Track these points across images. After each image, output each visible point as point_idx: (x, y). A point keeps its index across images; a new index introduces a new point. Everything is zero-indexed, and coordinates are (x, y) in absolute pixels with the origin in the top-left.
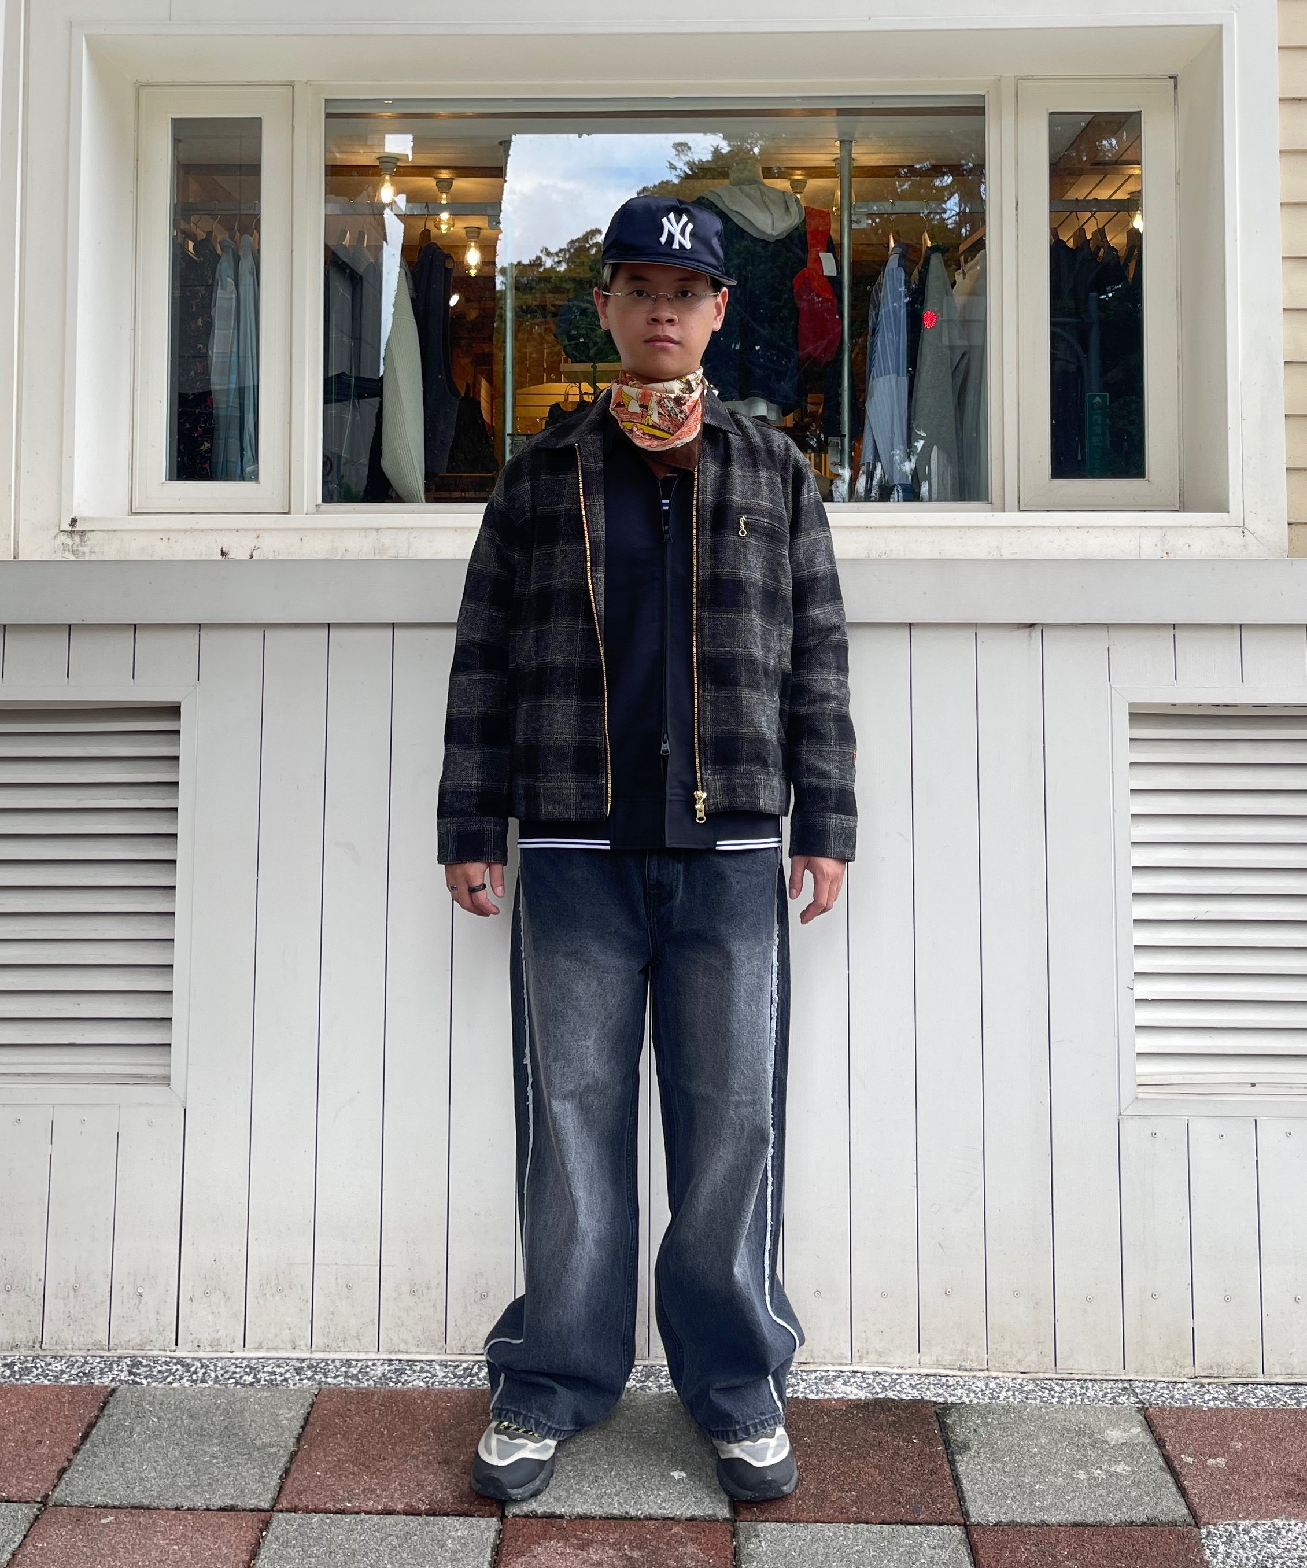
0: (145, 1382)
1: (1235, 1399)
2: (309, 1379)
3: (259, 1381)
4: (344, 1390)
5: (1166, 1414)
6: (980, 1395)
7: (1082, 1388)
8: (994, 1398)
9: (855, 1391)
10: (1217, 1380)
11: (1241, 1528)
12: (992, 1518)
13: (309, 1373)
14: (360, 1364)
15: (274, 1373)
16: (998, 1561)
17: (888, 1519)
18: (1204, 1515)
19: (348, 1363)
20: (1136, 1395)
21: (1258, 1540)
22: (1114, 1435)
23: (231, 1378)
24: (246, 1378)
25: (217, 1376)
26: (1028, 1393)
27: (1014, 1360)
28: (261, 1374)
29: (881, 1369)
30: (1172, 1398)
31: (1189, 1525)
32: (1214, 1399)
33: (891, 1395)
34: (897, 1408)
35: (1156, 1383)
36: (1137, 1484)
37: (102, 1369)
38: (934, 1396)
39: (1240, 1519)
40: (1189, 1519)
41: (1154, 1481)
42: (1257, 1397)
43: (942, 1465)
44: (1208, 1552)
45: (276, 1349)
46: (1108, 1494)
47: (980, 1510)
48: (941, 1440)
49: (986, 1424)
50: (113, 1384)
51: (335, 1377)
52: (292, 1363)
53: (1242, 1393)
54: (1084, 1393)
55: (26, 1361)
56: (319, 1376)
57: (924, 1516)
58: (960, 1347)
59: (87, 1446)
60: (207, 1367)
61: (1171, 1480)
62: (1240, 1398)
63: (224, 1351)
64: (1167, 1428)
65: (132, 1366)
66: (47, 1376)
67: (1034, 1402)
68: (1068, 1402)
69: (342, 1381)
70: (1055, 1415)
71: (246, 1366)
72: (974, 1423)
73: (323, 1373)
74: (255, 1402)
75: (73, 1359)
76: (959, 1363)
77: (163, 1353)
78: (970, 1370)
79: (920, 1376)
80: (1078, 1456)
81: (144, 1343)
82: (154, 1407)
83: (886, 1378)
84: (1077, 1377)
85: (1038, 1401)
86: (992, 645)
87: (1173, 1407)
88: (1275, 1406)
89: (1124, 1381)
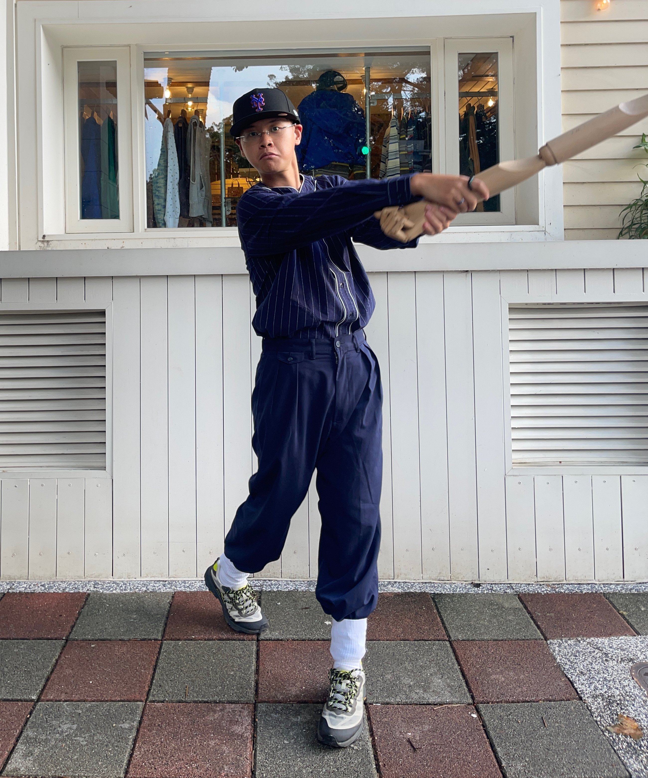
0: (101, 591)
1: (555, 590)
2: (169, 588)
3: (148, 589)
4: (185, 592)
5: (527, 597)
6: (448, 590)
7: (490, 587)
8: (454, 591)
9: (397, 589)
10: (546, 583)
11: (564, 641)
12: (460, 637)
13: (169, 586)
14: (189, 582)
15: (154, 586)
16: (464, 655)
17: (417, 639)
18: (548, 636)
19: (184, 582)
20: (513, 589)
21: (571, 645)
22: (506, 605)
23: (136, 588)
24: (143, 588)
25: (131, 588)
26: (468, 589)
27: (462, 576)
28: (149, 586)
29: (407, 581)
30: (529, 590)
31: (542, 639)
32: (546, 590)
33: (412, 591)
34: (415, 595)
35: (521, 584)
36: (518, 624)
37: (82, 586)
38: (430, 591)
39: (562, 637)
40: (542, 637)
41: (526, 623)
42: (563, 589)
43: (437, 618)
44: (551, 650)
45: (154, 577)
46: (507, 627)
47: (454, 635)
48: (435, 608)
49: (453, 601)
50: (88, 592)
51: (180, 588)
52: (161, 582)
53: (557, 588)
54: (492, 589)
55: (50, 584)
56: (173, 587)
57: (432, 637)
58: (439, 571)
59: (81, 616)
60: (126, 584)
61: (532, 622)
62: (557, 590)
63: (132, 578)
64: (528, 602)
65: (94, 585)
66: (59, 589)
67: (471, 592)
68: (485, 592)
69: (183, 589)
70: (481, 598)
71: (142, 584)
72: (448, 601)
73: (175, 586)
74: (148, 598)
75: (70, 582)
76: (439, 578)
77: (107, 579)
78: (443, 580)
79: (423, 583)
80: (492, 613)
81: (99, 576)
82: (107, 601)
83: (409, 584)
84: (488, 582)
85: (473, 592)
86: (450, 281)
87: (529, 593)
88: (571, 592)
89: (507, 584)
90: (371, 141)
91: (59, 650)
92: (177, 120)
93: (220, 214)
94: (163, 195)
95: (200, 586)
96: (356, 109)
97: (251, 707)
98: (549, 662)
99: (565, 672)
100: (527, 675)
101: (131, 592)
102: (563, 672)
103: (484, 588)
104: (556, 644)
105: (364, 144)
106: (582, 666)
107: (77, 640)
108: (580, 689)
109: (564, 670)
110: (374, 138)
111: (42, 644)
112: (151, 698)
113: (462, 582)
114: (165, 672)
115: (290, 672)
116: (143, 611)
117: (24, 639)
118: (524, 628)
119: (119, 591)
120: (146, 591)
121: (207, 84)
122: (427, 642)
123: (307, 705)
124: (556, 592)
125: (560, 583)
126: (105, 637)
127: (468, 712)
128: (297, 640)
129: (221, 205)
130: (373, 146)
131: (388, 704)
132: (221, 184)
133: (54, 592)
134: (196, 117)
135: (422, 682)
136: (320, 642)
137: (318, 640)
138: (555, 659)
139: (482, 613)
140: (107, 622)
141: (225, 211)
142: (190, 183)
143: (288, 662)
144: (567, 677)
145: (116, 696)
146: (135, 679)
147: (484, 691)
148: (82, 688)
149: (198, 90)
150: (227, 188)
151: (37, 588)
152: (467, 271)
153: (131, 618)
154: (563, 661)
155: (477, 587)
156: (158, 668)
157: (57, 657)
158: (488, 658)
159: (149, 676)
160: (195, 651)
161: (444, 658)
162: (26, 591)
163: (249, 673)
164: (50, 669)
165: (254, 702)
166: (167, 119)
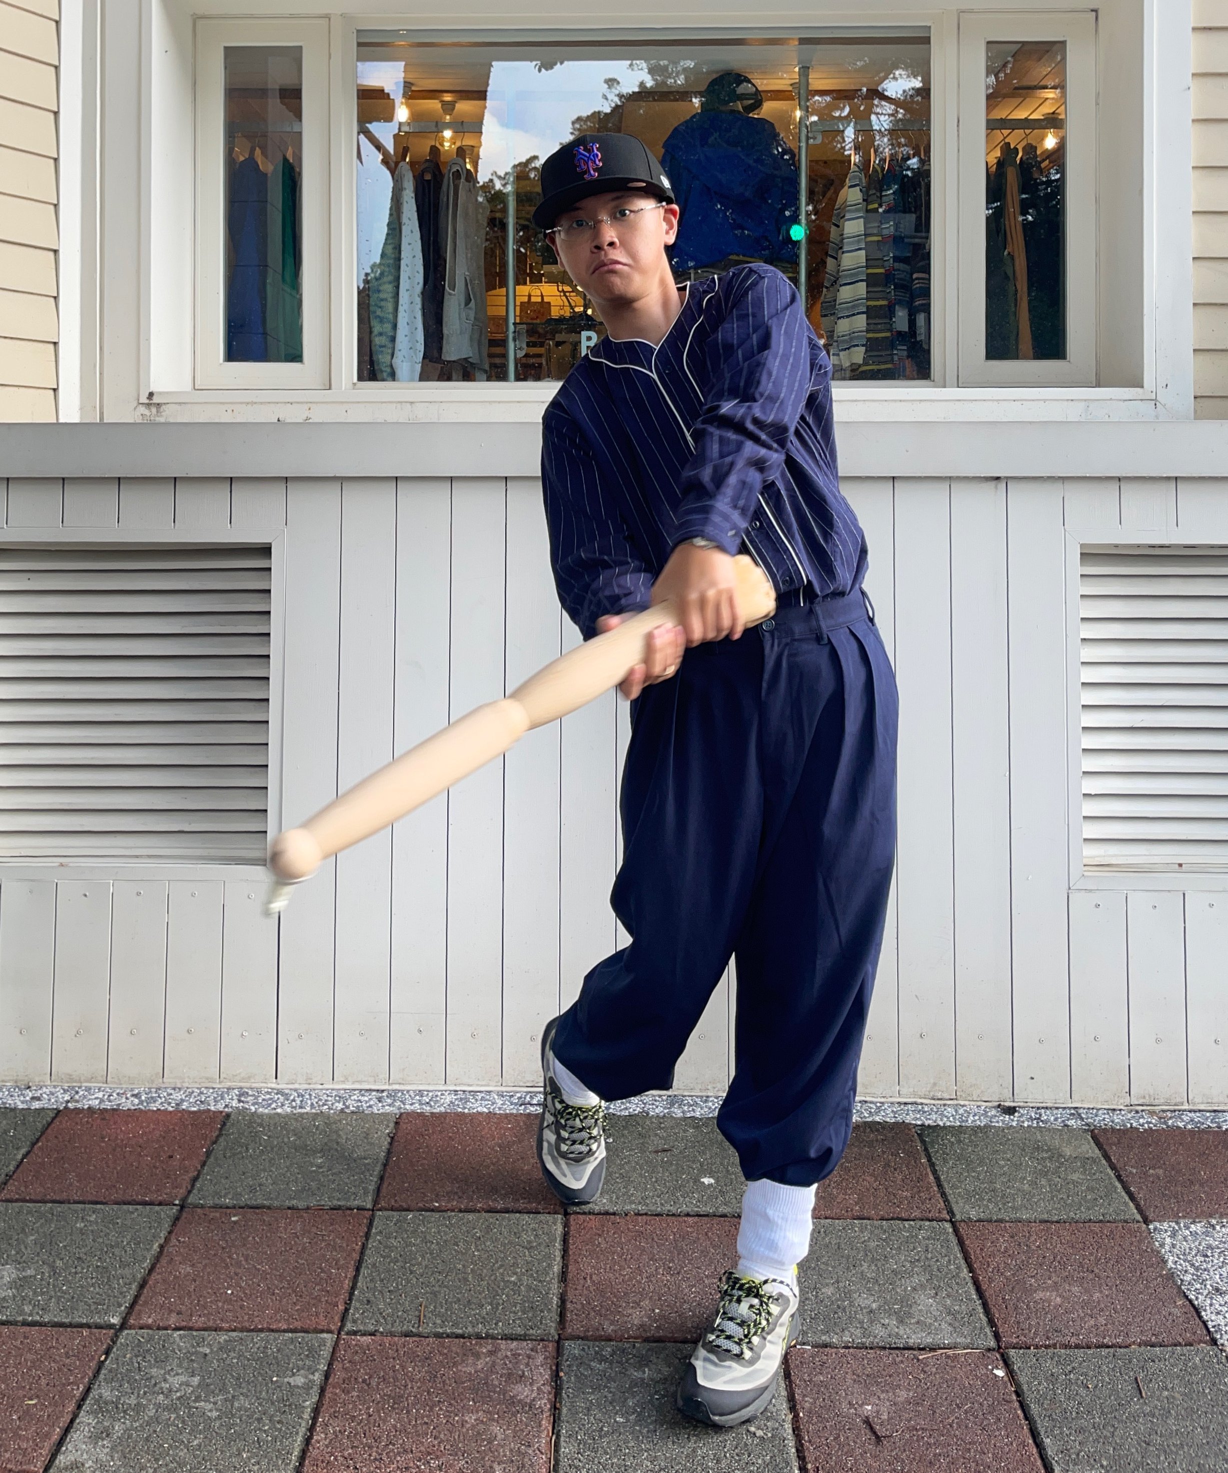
0: (253, 1109)
1: (1165, 1123)
2: (390, 1105)
3: (348, 1107)
4: (421, 1115)
5: (1110, 1135)
6: (951, 1119)
7: (1036, 1113)
8: (963, 1121)
10: (1149, 1108)
11: (1182, 1225)
12: (973, 1214)
13: (389, 1101)
14: (430, 1094)
15: (360, 1101)
16: (981, 1249)
17: (886, 1217)
18: (1151, 1215)
19: (420, 1093)
20: (1082, 1119)
21: (1197, 1233)
22: (1068, 1151)
23: (324, 1105)
24: (337, 1104)
25: (312, 1104)
26: (991, 1118)
27: (979, 1091)
28: (349, 1102)
29: (868, 1099)
30: (1113, 1122)
31: (1138, 1222)
32: (1148, 1123)
33: (877, 1119)
34: (883, 1128)
35: (1098, 1110)
36: (1090, 1189)
37: (215, 1098)
38: (913, 1119)
39: (1180, 1217)
40: (1138, 1217)
41: (1106, 1187)
42: (1183, 1121)
43: (927, 1174)
44: (1157, 1243)
45: (360, 1082)
46: (1068, 1197)
47: (962, 1209)
48: (923, 1154)
49: (959, 1142)
50: (226, 1110)
51: (411, 1104)
52: (374, 1093)
53: (1171, 1118)
54: (1038, 1119)
55: (151, 1092)
56: (398, 1104)
57: (916, 1213)
58: (932, 1081)
59: (212, 1159)
60: (303, 1096)
61: (1119, 1186)
62: (1170, 1122)
63: (316, 1083)
64: (1111, 1144)
65: (240, 1095)
66: (169, 1104)
67: (997, 1125)
68: (1026, 1124)
69: (417, 1107)
70: (1016, 1135)
71: (336, 1096)
72: (950, 1141)
73: (401, 1101)
74: (347, 1124)
75: (190, 1090)
76: (932, 1094)
77: (265, 1085)
78: (941, 1099)
79: (899, 1103)
80: (1039, 1167)
81: (249, 1078)
82: (264, 1128)
83: (872, 1105)
84: (1031, 1105)
85: (1001, 1124)
86: (963, 496)
87: (1113, 1129)
88: (1199, 1128)
89: (1070, 1108)
90: (808, 214)
91: (166, 1226)
92: (422, 168)
93: (505, 356)
94: (391, 316)
95: (451, 1102)
96: (780, 150)
97: (551, 1347)
98: (1152, 1266)
99: (1183, 1287)
100: (1107, 1293)
101: (314, 1111)
102: (1179, 1287)
103: (1022, 1115)
104: (1166, 1231)
105: (795, 220)
106: (1217, 1277)
107: (202, 1207)
108: (1214, 1323)
109: (1182, 1284)
110: (815, 208)
111: (132, 1213)
112: (349, 1326)
113: (979, 1103)
114: (379, 1275)
115: (630, 1279)
116: (336, 1150)
117: (97, 1203)
118: (1101, 1198)
119: (289, 1110)
120: (342, 1111)
121: (481, 95)
122: (906, 1224)
123: (662, 1345)
124: (1168, 1127)
125: (1176, 1108)
126: (259, 1202)
127: (987, 1365)
128: (646, 1214)
129: (507, 337)
130: (814, 225)
131: (826, 1347)
132: (507, 296)
133: (159, 1110)
134: (460, 161)
135: (897, 1304)
136: (690, 1219)
137: (688, 1215)
138: (1165, 1262)
139: (1017, 1167)
140: (264, 1170)
141: (514, 351)
142: (446, 293)
143: (625, 1259)
144: (1187, 1297)
145: (279, 1322)
146: (317, 1288)
147: (1018, 1323)
148: (211, 1302)
149: (464, 107)
150: (518, 303)
151: (124, 1100)
152: (998, 478)
153: (312, 1165)
154: (1181, 1265)
155: (1010, 1114)
156: (364, 1265)
157: (162, 1241)
158: (1030, 1258)
159: (347, 1282)
160: (439, 1232)
161: (939, 1257)
162: (102, 1107)
163: (548, 1279)
164: (147, 1264)
165: (556, 1337)
166: (402, 164)
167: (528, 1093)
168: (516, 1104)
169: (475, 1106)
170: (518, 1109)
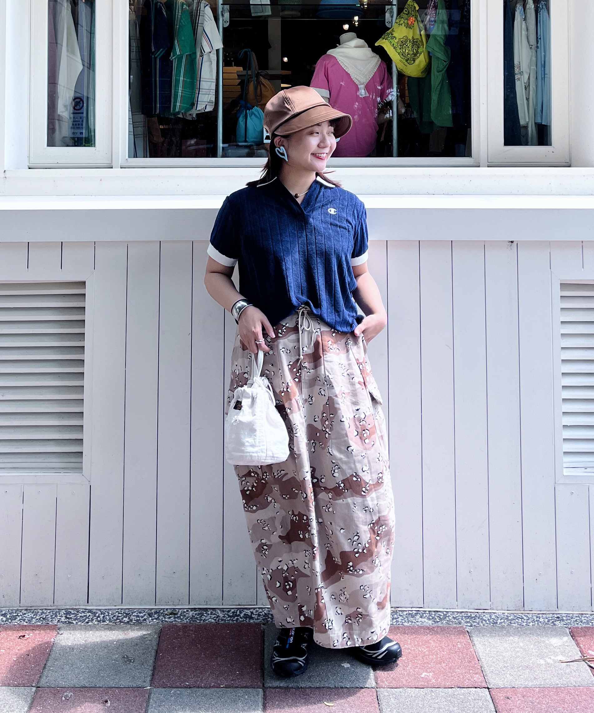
0: (74, 622)
2: (156, 619)
3: (131, 621)
4: (174, 624)
6: (488, 622)
7: (537, 617)
8: (494, 623)
9: (427, 621)
12: (500, 684)
13: (156, 616)
14: (180, 611)
15: (138, 616)
19: (175, 611)
20: (563, 620)
22: (555, 641)
23: (116, 620)
24: (124, 619)
25: (110, 618)
26: (511, 620)
27: (504, 604)
28: (132, 616)
29: (439, 610)
30: (581, 622)
33: (444, 622)
35: (574, 614)
37: (52, 616)
38: (465, 622)
45: (139, 604)
48: (471, 645)
49: (492, 636)
50: (58, 623)
51: (169, 618)
52: (148, 611)
54: (539, 620)
55: (12, 612)
56: (161, 617)
57: (468, 684)
59: (52, 657)
60: (105, 614)
63: (112, 605)
64: (580, 637)
65: (67, 614)
66: (24, 620)
68: (530, 624)
69: (172, 620)
70: (525, 631)
71: (124, 613)
72: (487, 636)
73: (163, 616)
75: (36, 611)
76: (476, 606)
77: (81, 607)
78: (481, 609)
79: (458, 612)
80: (539, 652)
81: (72, 602)
83: (441, 614)
84: (535, 612)
85: (516, 624)
87: (582, 627)
89: (556, 614)
95: (193, 616)
101: (110, 623)
103: (529, 619)
113: (504, 612)
119: (95, 623)
120: (127, 623)
133: (18, 624)
153: (112, 659)
160: (190, 701)
167: (238, 609)
168: (231, 617)
169: (207, 618)
170: (233, 620)
